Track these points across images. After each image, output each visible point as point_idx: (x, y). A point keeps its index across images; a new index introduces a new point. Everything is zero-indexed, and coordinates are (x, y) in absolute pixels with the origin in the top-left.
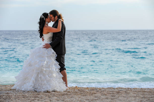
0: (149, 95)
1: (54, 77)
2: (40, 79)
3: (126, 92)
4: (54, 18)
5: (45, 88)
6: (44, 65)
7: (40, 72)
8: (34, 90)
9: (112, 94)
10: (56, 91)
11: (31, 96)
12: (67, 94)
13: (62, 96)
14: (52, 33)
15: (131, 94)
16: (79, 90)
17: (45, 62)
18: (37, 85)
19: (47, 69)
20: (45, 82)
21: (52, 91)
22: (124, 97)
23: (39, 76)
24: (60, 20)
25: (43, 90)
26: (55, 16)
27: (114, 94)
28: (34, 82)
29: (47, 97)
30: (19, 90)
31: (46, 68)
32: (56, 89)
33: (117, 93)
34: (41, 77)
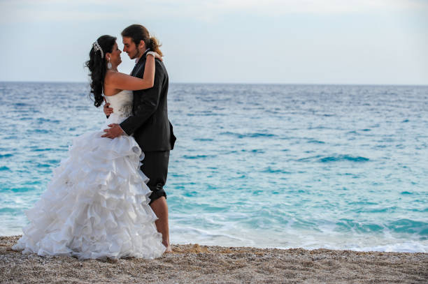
0: (392, 274)
1: (132, 221)
2: (89, 225)
3: (329, 264)
4: (137, 46)
5: (100, 251)
6: (106, 184)
7: (93, 203)
8: (71, 253)
9: (290, 268)
10: (134, 257)
11: (56, 271)
12: (160, 267)
13: (145, 272)
14: (131, 92)
15: (343, 270)
16: (199, 255)
17: (109, 177)
18: (80, 240)
19: (114, 197)
20: (104, 233)
21: (122, 258)
22: (319, 278)
23: (89, 216)
24: (151, 55)
25: (94, 255)
26: (137, 43)
27: (294, 269)
28: (73, 230)
29: (100, 275)
30: (30, 254)
31: (111, 192)
32: (133, 252)
33: (303, 268)
34: (92, 219)
